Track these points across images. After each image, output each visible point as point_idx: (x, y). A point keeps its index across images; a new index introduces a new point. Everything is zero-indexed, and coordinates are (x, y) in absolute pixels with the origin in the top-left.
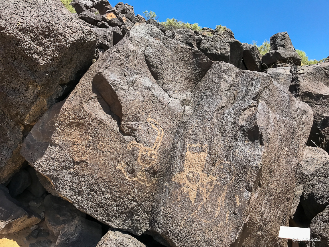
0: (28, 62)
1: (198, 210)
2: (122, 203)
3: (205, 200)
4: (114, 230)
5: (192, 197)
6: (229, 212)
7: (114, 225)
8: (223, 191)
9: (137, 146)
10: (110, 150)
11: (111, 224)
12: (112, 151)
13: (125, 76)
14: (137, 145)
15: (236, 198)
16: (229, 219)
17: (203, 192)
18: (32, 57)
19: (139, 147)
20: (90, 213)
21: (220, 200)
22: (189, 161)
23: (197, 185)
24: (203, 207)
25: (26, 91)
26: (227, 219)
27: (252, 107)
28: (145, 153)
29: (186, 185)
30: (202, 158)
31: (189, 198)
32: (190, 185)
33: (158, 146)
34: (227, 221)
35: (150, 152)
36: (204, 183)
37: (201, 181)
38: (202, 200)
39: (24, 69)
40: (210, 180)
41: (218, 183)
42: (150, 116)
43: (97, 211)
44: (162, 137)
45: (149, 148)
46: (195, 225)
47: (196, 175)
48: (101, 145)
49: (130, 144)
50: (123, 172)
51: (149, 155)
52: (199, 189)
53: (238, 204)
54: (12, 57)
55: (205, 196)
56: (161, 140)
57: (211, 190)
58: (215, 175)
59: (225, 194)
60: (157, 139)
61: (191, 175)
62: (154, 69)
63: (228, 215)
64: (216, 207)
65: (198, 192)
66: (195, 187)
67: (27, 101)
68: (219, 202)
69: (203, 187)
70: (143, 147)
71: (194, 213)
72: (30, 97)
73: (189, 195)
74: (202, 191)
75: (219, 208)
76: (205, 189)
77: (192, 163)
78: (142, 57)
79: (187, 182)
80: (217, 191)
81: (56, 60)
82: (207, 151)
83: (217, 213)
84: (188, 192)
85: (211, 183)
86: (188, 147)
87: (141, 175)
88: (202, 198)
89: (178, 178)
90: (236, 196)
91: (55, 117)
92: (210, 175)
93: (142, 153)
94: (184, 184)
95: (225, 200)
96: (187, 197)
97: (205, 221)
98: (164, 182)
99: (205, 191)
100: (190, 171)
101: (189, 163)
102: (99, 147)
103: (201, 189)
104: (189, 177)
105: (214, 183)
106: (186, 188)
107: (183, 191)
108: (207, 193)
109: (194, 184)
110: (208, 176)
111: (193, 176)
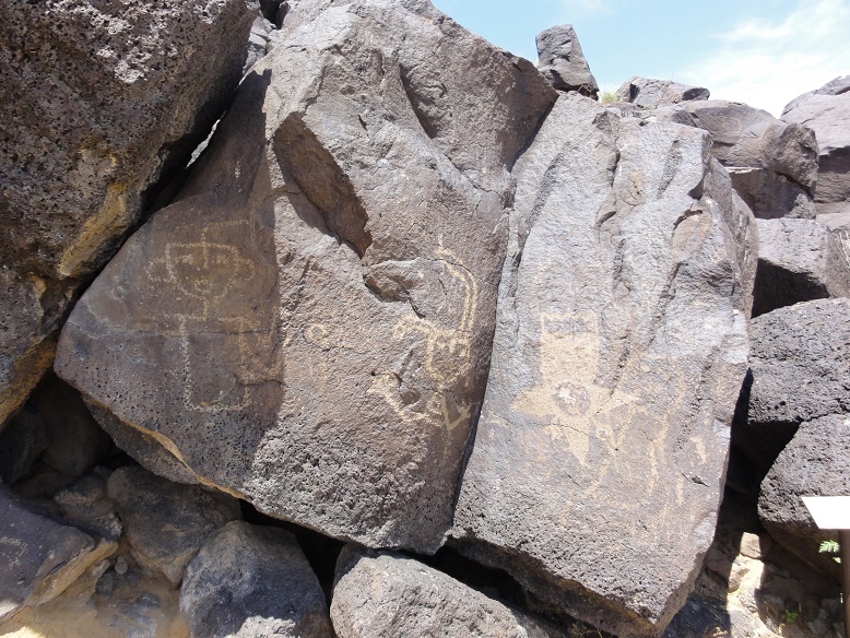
1: (600, 480)
2: (391, 483)
3: (613, 452)
4: (374, 553)
5: (579, 448)
6: (682, 479)
7: (373, 542)
8: (660, 427)
9: (419, 328)
10: (343, 343)
11: (364, 540)
12: (350, 346)
13: (364, 125)
14: (419, 324)
15: (694, 445)
16: (687, 497)
17: (606, 434)
19: (427, 331)
20: (305, 521)
21: (653, 450)
22: (553, 358)
23: (586, 418)
24: (611, 472)
25: (70, 169)
26: (679, 496)
27: (693, 213)
28: (442, 346)
29: (554, 420)
30: (589, 349)
31: (570, 452)
32: (566, 420)
33: (471, 323)
34: (680, 500)
35: (453, 342)
36: (605, 412)
37: (594, 407)
38: (605, 454)
40: (618, 404)
41: (642, 409)
42: (440, 242)
43: (323, 512)
44: (475, 298)
45: (452, 332)
46: (599, 518)
47: (578, 392)
48: (317, 330)
49: (400, 324)
50: (390, 401)
51: (452, 350)
52: (594, 428)
53: (704, 457)
55: (613, 443)
56: (474, 306)
57: (626, 427)
58: (628, 388)
59: (662, 434)
60: (467, 306)
61: (564, 393)
62: (422, 106)
63: (679, 487)
64: (647, 467)
65: (592, 438)
66: (582, 422)
67: (74, 202)
68: (652, 454)
69: (604, 421)
70: (435, 329)
71: (592, 489)
72: (84, 191)
73: (567, 445)
74: (602, 433)
75: (654, 471)
76: (609, 427)
77: (563, 363)
78: (395, 71)
79: (556, 411)
80: (643, 430)
82: (597, 330)
83: (652, 484)
84: (564, 437)
85: (622, 410)
86: (542, 321)
87: (435, 405)
88: (606, 450)
89: (530, 403)
90: (694, 440)
91: (167, 252)
92: (617, 392)
93: (436, 345)
94: (549, 417)
95: (666, 450)
96: (565, 450)
97: (625, 506)
98: (486, 416)
99: (609, 432)
100: (560, 382)
101: (553, 362)
102: (311, 335)
103: (600, 428)
104: (557, 398)
105: (632, 410)
106: (558, 428)
107: (550, 436)
108: (616, 437)
109: (576, 415)
110: (611, 394)
111: (571, 395)
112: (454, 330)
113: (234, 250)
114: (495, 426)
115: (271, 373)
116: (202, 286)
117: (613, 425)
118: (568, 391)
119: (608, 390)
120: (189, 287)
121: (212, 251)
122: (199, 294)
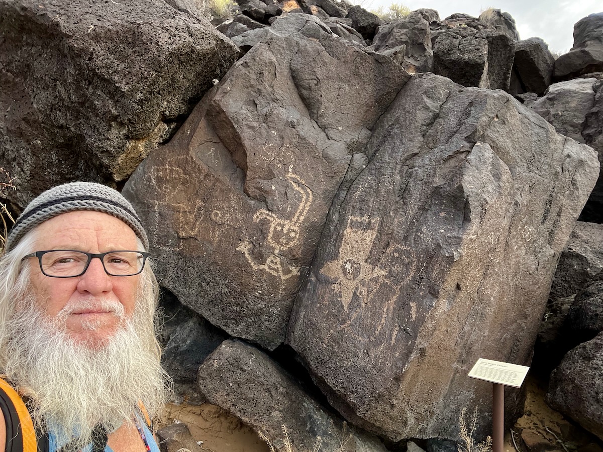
0: (107, 86)
1: (352, 320)
2: (244, 302)
3: (363, 305)
4: (232, 339)
5: (346, 299)
6: (398, 328)
7: (232, 333)
8: (394, 294)
9: (268, 217)
10: (228, 222)
11: (229, 331)
12: (231, 224)
13: (255, 105)
14: (268, 215)
15: (411, 307)
16: (397, 340)
17: (363, 293)
18: (111, 80)
19: (272, 219)
21: (387, 307)
22: (348, 244)
23: (355, 282)
24: (359, 318)
25: (108, 130)
26: (393, 339)
28: (279, 228)
29: (339, 281)
30: (368, 239)
31: (341, 301)
32: (345, 281)
33: (302, 218)
34: (393, 342)
35: (287, 227)
36: (366, 280)
37: (361, 276)
38: (359, 305)
39: (102, 99)
40: (375, 275)
41: (387, 281)
42: (291, 170)
44: (309, 204)
45: (287, 222)
46: (345, 344)
47: (355, 266)
48: (216, 214)
49: (258, 214)
50: (247, 256)
51: (285, 231)
52: (357, 288)
53: (414, 316)
54: (85, 80)
55: (365, 299)
56: (307, 209)
57: (375, 291)
58: (383, 267)
59: (395, 298)
60: (301, 207)
61: (348, 266)
62: (305, 92)
63: (395, 333)
64: (380, 318)
65: (355, 294)
66: (352, 284)
67: (110, 146)
68: (385, 310)
69: (363, 285)
70: (277, 219)
71: (346, 325)
72: (114, 141)
73: (340, 297)
74: (361, 292)
75: (383, 320)
76: (366, 289)
77: (353, 247)
78: (286, 72)
79: (341, 276)
80: (384, 292)
81: (146, 82)
82: (376, 228)
83: (379, 328)
84: (340, 292)
85: (376, 279)
86: (349, 221)
87: (272, 262)
88: (360, 303)
89: (329, 270)
90: (412, 304)
91: (152, 170)
92: (376, 268)
93: (275, 228)
94: (336, 279)
95: (394, 309)
96: (339, 299)
97: (360, 339)
99: (365, 293)
100: (348, 259)
101: (348, 246)
102: (213, 217)
103: (361, 289)
104: (344, 270)
105: (381, 280)
106: (339, 286)
107: (334, 290)
108: (368, 296)
109: (351, 279)
110: (373, 269)
111: (351, 267)
112: (289, 221)
113: (181, 170)
115: (192, 234)
116: (166, 188)
117: (368, 288)
118: (350, 265)
119: (371, 266)
120: (160, 188)
121: (171, 170)
122: (165, 191)
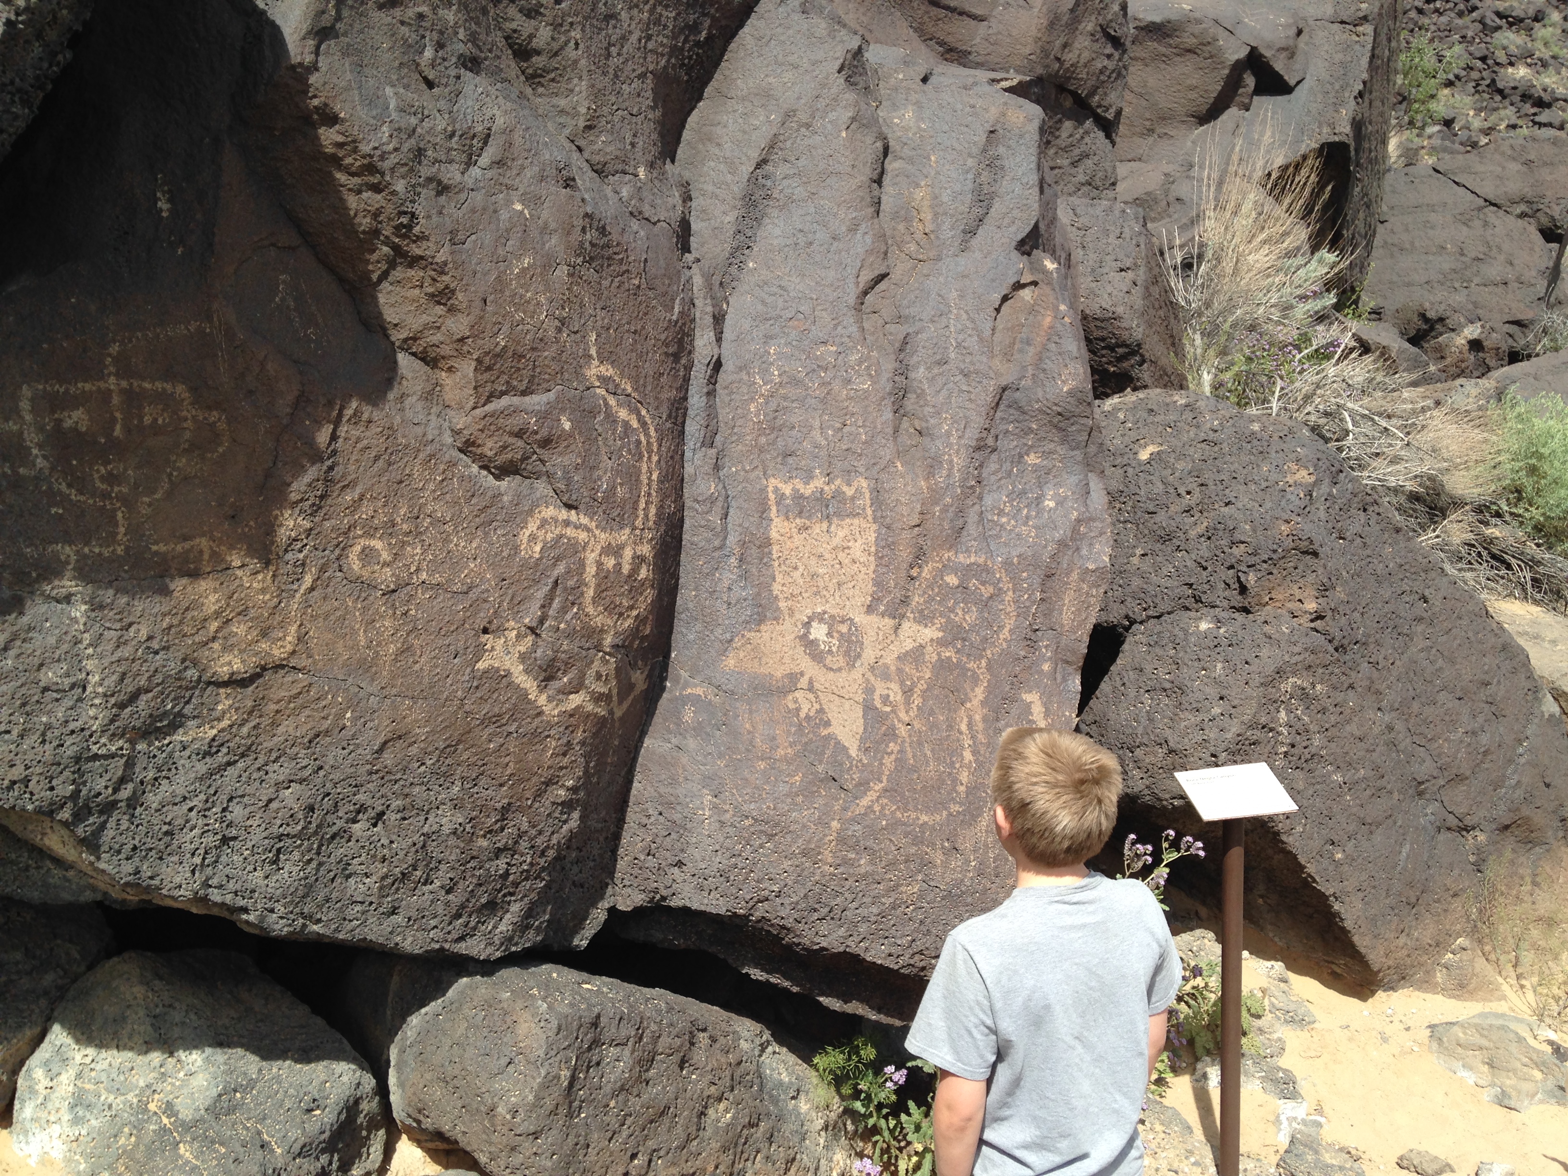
1: (885, 779)
3: (903, 730)
4: (488, 968)
5: (846, 727)
8: (975, 682)
9: (570, 532)
10: (424, 576)
12: (437, 578)
13: (430, 85)
14: (567, 523)
15: (1028, 706)
17: (892, 698)
19: (583, 536)
20: (358, 935)
21: (965, 720)
22: (796, 568)
23: (857, 674)
24: (901, 764)
27: (1024, 286)
28: (610, 563)
29: (803, 682)
30: (857, 549)
31: (833, 736)
32: (822, 678)
33: (653, 510)
36: (888, 661)
37: (869, 654)
38: (892, 734)
40: (909, 645)
41: (948, 653)
42: (593, 352)
43: (394, 911)
44: (655, 458)
45: (624, 534)
46: (886, 843)
47: (844, 629)
48: (367, 554)
49: (533, 527)
50: (520, 678)
51: (626, 569)
52: (869, 690)
55: (902, 715)
56: (655, 476)
57: (922, 686)
58: (924, 619)
59: (979, 693)
60: (644, 479)
61: (819, 632)
64: (956, 751)
65: (868, 708)
66: (850, 682)
68: (964, 727)
69: (886, 677)
70: (597, 532)
71: (871, 796)
73: (828, 724)
74: (885, 700)
76: (895, 686)
77: (814, 576)
79: (806, 665)
80: (947, 684)
82: (869, 512)
83: (964, 777)
84: (821, 711)
85: (916, 655)
86: (771, 495)
87: (599, 676)
88: (894, 729)
89: (757, 654)
90: (1028, 697)
91: (25, 405)
92: (906, 625)
93: (599, 564)
94: (794, 678)
95: (985, 719)
96: (825, 732)
97: (924, 818)
98: (677, 681)
99: (895, 693)
100: (809, 612)
101: (797, 574)
102: (356, 565)
103: (880, 688)
104: (809, 644)
105: (931, 655)
106: (811, 696)
107: (798, 710)
108: (908, 703)
109: (840, 669)
110: (897, 628)
111: (829, 634)
112: (627, 531)
113: (181, 390)
114: (696, 700)
115: (276, 652)
116: (111, 479)
117: (902, 683)
118: (824, 629)
119: (889, 622)
120: (81, 483)
121: (132, 398)
122: (105, 496)
